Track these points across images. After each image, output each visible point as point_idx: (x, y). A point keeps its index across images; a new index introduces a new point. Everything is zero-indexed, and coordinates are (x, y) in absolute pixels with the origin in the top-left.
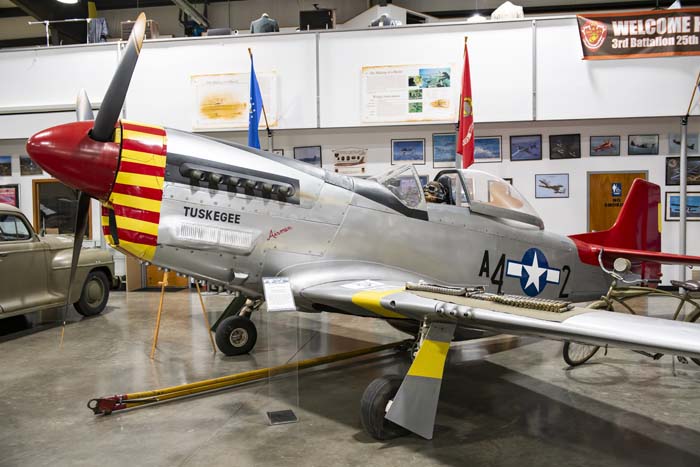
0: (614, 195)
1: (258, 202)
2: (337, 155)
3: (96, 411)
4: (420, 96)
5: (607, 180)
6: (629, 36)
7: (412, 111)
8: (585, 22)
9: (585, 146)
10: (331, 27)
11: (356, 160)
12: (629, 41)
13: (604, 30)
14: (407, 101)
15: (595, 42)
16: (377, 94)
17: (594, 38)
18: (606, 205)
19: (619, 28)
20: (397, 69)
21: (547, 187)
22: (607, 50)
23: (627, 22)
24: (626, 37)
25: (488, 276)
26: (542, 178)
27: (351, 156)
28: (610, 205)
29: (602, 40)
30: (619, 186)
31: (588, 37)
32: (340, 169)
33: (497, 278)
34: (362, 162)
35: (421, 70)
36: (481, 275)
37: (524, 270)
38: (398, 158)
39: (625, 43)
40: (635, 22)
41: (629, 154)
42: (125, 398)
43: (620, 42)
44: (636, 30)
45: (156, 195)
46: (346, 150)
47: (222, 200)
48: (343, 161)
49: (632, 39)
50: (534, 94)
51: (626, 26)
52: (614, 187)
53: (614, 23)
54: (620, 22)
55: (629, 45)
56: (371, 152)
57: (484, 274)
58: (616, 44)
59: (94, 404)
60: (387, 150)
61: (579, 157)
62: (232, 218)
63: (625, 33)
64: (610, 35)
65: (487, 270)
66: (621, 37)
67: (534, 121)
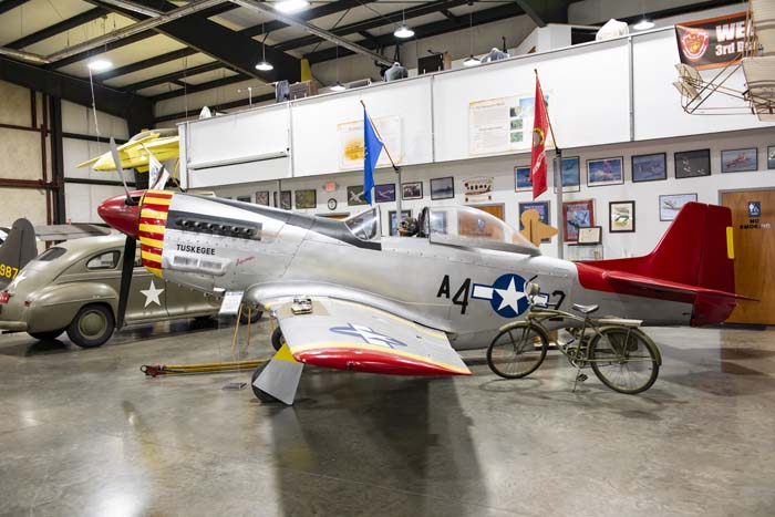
0: (751, 216)
1: (228, 240)
2: (466, 185)
3: (147, 373)
4: (521, 125)
5: (743, 197)
6: (735, 40)
7: (513, 141)
8: (684, 31)
9: (716, 162)
10: (442, 69)
11: (483, 189)
12: (736, 46)
13: (706, 37)
14: (509, 132)
15: (697, 51)
16: (483, 127)
17: (696, 47)
18: (741, 227)
19: (723, 33)
20: (500, 102)
21: (673, 209)
22: (711, 58)
23: (733, 25)
24: (732, 41)
25: (448, 296)
26: (667, 199)
27: (479, 185)
28: (746, 227)
29: (704, 48)
30: (757, 205)
31: (689, 46)
32: (470, 198)
33: (461, 298)
34: (488, 190)
35: (521, 101)
36: (439, 295)
37: (495, 294)
38: (520, 185)
39: (731, 49)
40: (743, 23)
41: (769, 168)
42: (164, 367)
43: (725, 48)
44: (745, 32)
45: (159, 237)
46: (475, 180)
47: (202, 239)
48: (473, 190)
49: (739, 43)
50: (632, 114)
51: (732, 30)
52: (752, 207)
53: (718, 28)
54: (726, 26)
55: (736, 50)
56: (497, 180)
57: (444, 295)
58: (720, 51)
59: (144, 369)
60: (511, 178)
61: (710, 174)
62: (210, 251)
63: (730, 37)
64: (713, 42)
65: (447, 292)
66: (726, 42)
67: (633, 141)
